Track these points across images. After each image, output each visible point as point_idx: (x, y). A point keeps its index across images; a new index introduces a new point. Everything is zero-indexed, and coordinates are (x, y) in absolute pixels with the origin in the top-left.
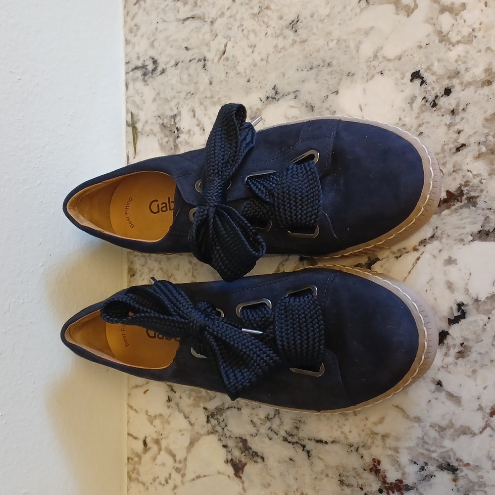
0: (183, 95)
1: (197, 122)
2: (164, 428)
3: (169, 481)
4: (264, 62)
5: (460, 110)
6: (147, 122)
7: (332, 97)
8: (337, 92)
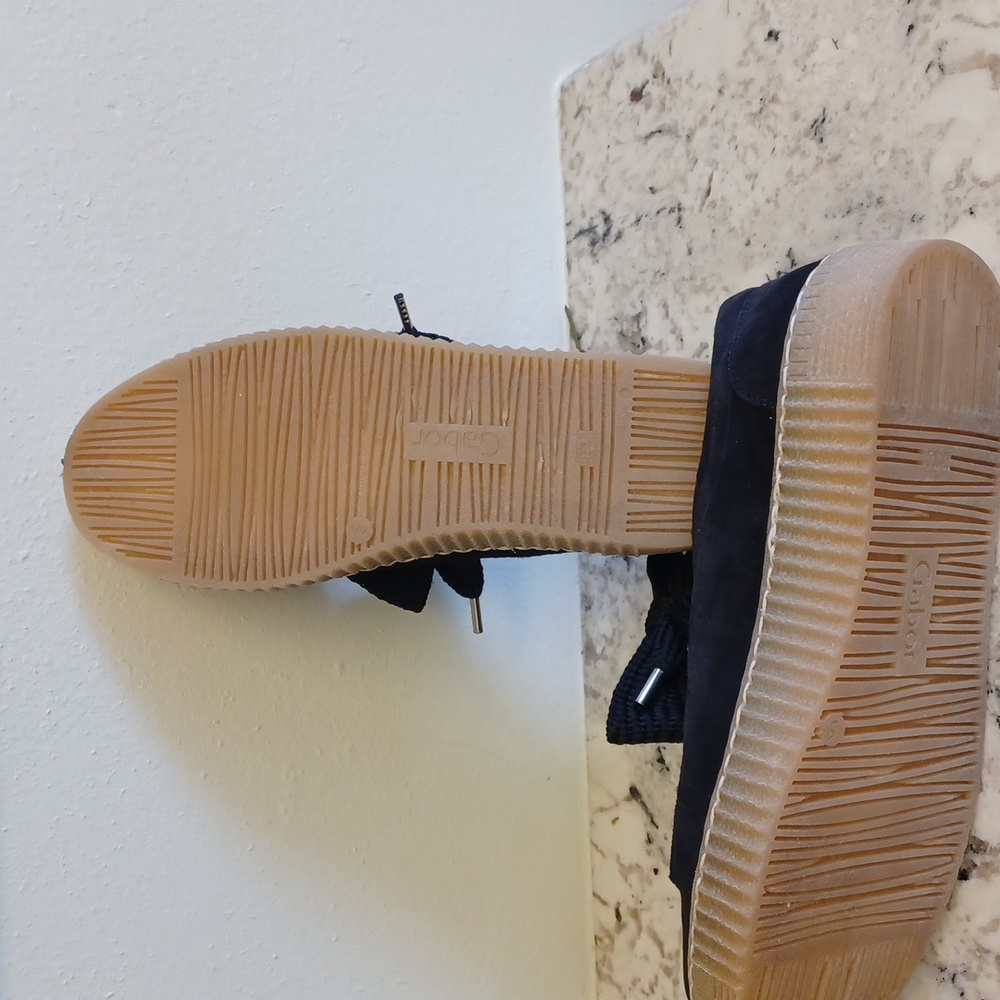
0: (649, 276)
1: (671, 327)
2: (644, 891)
3: (656, 989)
4: (772, 204)
6: (598, 328)
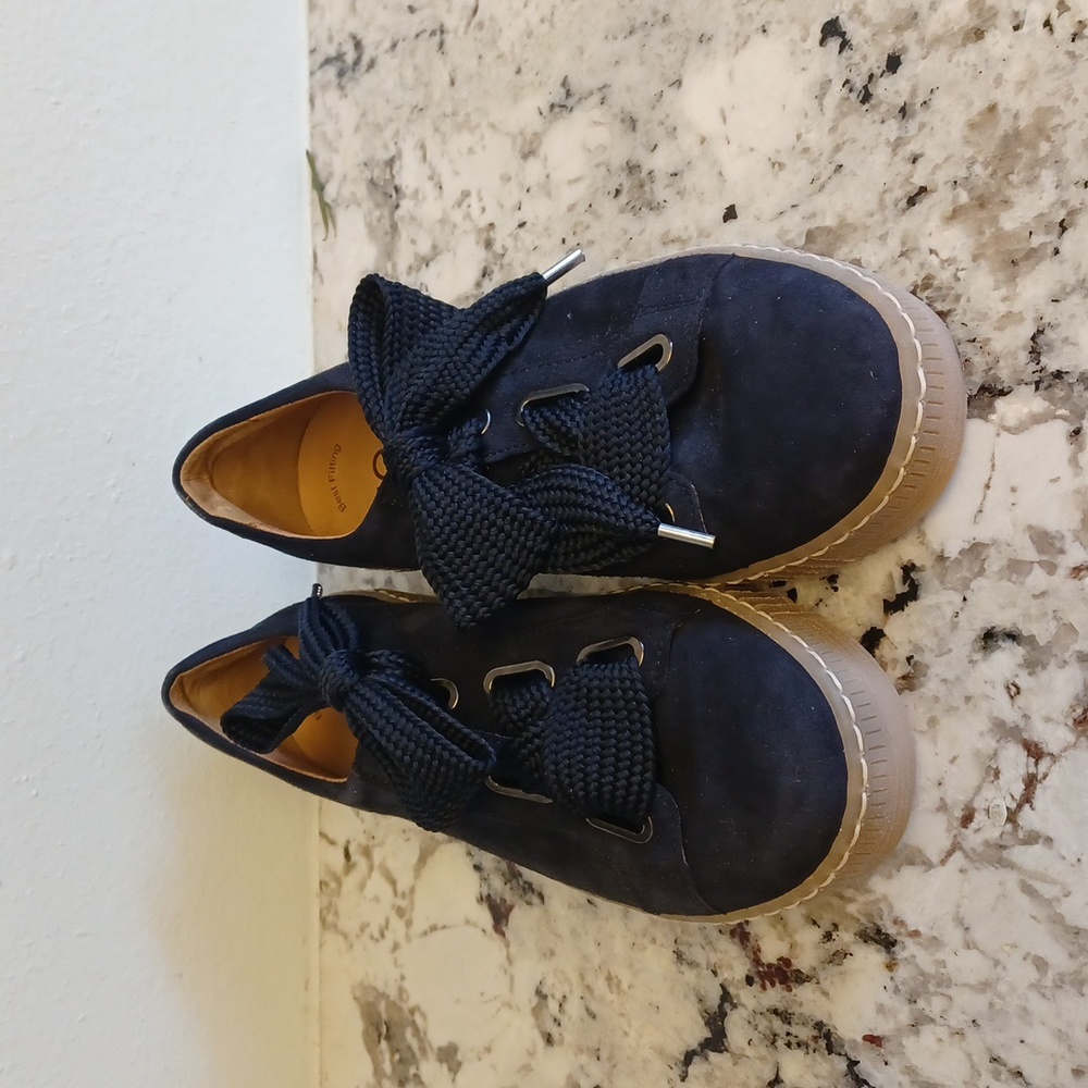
0: (405, 112)
1: (428, 172)
2: (377, 824)
3: (386, 933)
4: (547, 25)
5: (918, 107)
6: (345, 177)
7: (670, 94)
8: (678, 83)
